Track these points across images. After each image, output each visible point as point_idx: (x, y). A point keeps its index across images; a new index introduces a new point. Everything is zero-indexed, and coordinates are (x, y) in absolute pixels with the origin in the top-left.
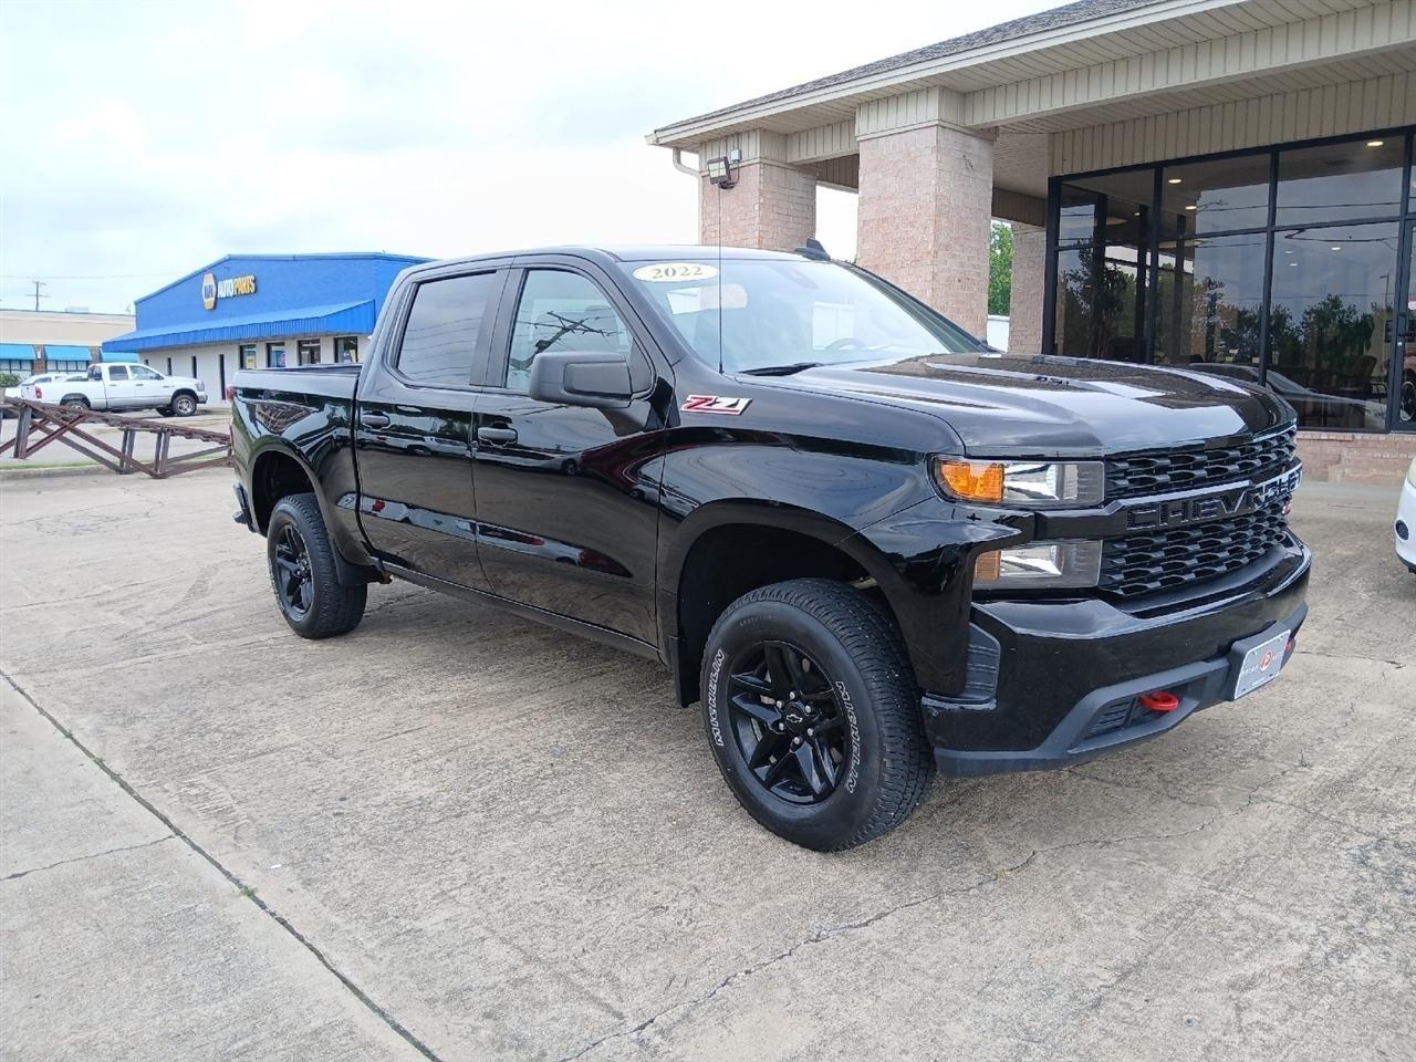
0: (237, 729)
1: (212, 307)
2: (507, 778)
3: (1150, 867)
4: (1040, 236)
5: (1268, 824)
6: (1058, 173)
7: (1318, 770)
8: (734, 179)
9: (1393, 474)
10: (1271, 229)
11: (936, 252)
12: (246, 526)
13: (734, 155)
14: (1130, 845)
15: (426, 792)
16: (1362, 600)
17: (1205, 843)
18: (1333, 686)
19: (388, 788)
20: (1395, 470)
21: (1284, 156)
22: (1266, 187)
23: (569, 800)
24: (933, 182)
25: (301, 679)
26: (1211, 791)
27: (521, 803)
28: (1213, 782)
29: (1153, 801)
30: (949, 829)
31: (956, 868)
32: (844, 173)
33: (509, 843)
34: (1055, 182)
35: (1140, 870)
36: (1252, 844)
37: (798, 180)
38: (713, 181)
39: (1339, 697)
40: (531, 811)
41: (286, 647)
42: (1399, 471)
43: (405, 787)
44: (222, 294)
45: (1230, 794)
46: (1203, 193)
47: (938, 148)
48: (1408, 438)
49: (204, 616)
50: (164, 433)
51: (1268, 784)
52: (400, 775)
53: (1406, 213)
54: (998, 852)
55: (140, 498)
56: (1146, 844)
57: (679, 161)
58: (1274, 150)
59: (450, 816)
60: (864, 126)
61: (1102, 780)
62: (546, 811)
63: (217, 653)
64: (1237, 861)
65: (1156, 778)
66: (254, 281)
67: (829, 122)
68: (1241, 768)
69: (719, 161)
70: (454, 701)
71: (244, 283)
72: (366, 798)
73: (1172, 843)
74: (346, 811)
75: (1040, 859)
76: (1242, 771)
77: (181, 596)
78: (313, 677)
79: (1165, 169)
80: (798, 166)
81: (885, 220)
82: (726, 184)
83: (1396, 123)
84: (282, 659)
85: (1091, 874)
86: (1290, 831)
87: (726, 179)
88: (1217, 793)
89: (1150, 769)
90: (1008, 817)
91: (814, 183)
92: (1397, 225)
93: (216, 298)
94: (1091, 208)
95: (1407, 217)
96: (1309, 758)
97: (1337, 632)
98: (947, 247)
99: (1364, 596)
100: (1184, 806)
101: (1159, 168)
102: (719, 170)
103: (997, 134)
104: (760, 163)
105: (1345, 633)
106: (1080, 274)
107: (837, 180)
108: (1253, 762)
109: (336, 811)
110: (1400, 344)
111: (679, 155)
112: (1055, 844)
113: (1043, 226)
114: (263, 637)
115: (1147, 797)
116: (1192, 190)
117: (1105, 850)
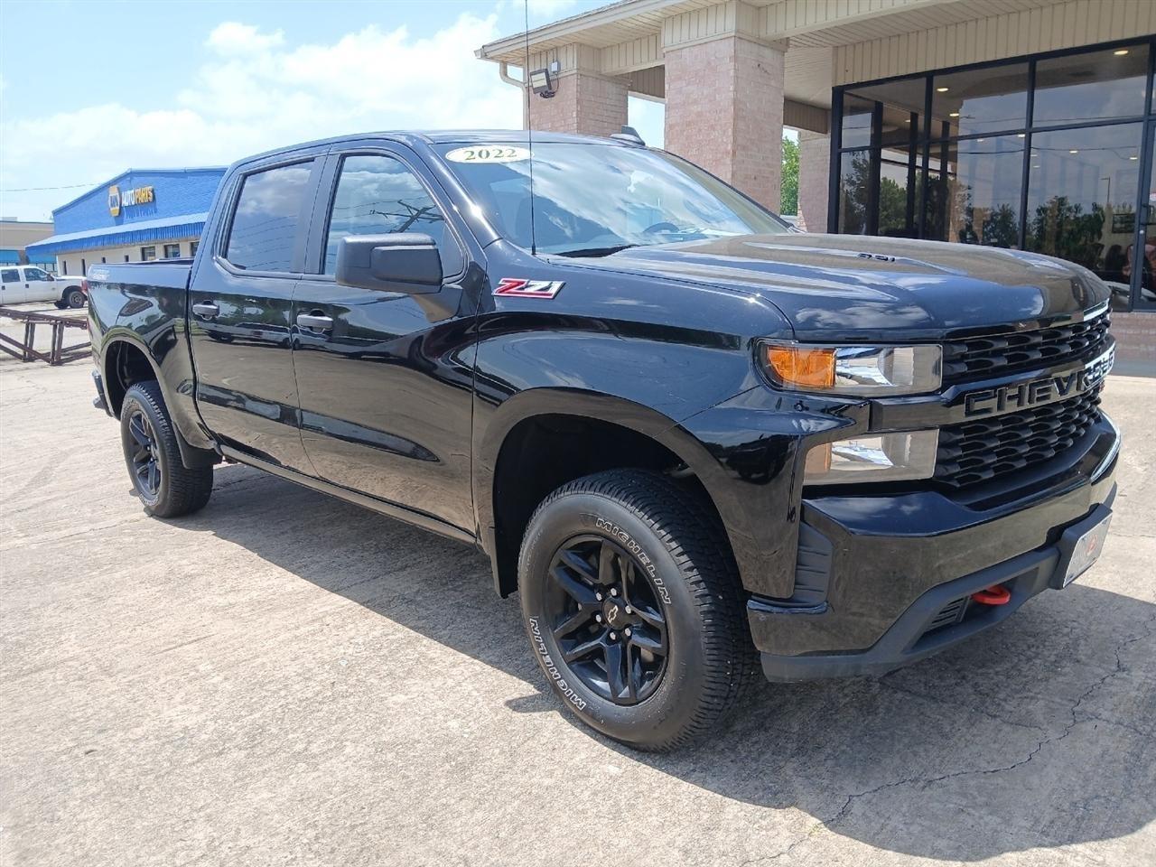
0: (22, 638)
1: (117, 214)
2: (283, 702)
3: (981, 818)
4: (824, 141)
5: (1098, 751)
6: (841, 83)
7: (1138, 676)
8: (554, 89)
9: (1137, 348)
10: (1029, 131)
11: (734, 152)
12: (104, 411)
13: (554, 67)
14: (953, 784)
15: (191, 722)
16: (1138, 474)
17: (1035, 780)
18: (1131, 571)
19: (153, 715)
20: (1138, 345)
21: (1041, 66)
22: (1024, 95)
23: (342, 733)
24: (732, 88)
25: (106, 577)
26: (1030, 707)
27: (290, 736)
28: (1031, 694)
29: (971, 723)
30: (754, 766)
31: (764, 823)
32: (651, 83)
33: (265, 795)
34: (839, 92)
35: (970, 822)
36: (1086, 780)
37: (611, 89)
38: (536, 90)
39: (1140, 584)
40: (299, 747)
41: (103, 539)
42: (1142, 346)
43: (173, 713)
44: (125, 203)
45: (1053, 710)
46: (965, 102)
47: (735, 58)
48: (1148, 316)
49: (37, 505)
50: (58, 325)
51: (1089, 695)
52: (171, 698)
53: (1150, 114)
54: (809, 799)
55: (29, 384)
56: (972, 783)
57: (506, 74)
58: (1033, 59)
59: (212, 755)
60: (669, 38)
61: (915, 694)
62: (314, 749)
63: (34, 547)
64: (1074, 804)
65: (971, 691)
66: (153, 191)
67: (638, 36)
68: (1060, 674)
69: (540, 72)
70: (251, 603)
71: (144, 193)
72: (126, 729)
73: (1000, 781)
74: (99, 748)
75: (857, 808)
76: (1060, 679)
77: (23, 484)
78: (117, 575)
79: (935, 78)
80: (612, 77)
81: (689, 124)
82: (548, 93)
83: (1142, 33)
84: (95, 554)
85: (915, 829)
86: (1125, 761)
87: (547, 89)
88: (1037, 708)
89: (964, 678)
90: (819, 748)
91: (624, 92)
92: (1140, 126)
93: (121, 207)
94: (868, 116)
95: (1152, 118)
96: (1126, 660)
97: (1123, 509)
98: (744, 148)
99: (1140, 469)
100: (1006, 728)
101: (929, 76)
102: (539, 80)
103: (787, 45)
104: (577, 74)
105: (1130, 510)
106: (854, 179)
107: (646, 91)
108: (1068, 668)
109: (88, 748)
110: (1142, 232)
111: (505, 68)
112: (873, 785)
113: (826, 133)
114: (85, 528)
115: (966, 716)
116: (956, 98)
117: (928, 792)
